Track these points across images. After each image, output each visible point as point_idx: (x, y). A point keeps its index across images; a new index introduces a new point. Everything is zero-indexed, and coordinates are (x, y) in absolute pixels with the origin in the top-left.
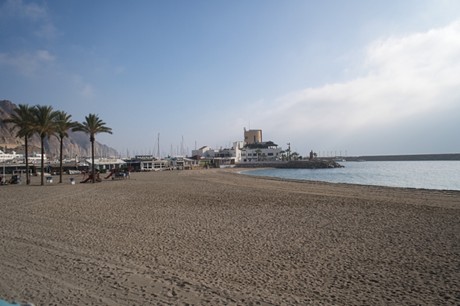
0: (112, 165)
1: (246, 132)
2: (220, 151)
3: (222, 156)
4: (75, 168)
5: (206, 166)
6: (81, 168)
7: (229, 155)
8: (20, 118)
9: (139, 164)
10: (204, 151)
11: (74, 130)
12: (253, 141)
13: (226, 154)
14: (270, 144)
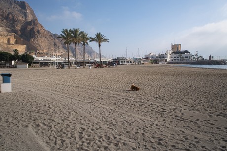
0: (106, 62)
1: (172, 46)
2: (159, 55)
3: (161, 58)
4: (88, 63)
5: (152, 63)
6: (91, 63)
7: (164, 57)
8: (65, 36)
9: (119, 61)
10: (151, 55)
11: (90, 41)
12: (176, 50)
13: (162, 57)
14: (186, 52)
